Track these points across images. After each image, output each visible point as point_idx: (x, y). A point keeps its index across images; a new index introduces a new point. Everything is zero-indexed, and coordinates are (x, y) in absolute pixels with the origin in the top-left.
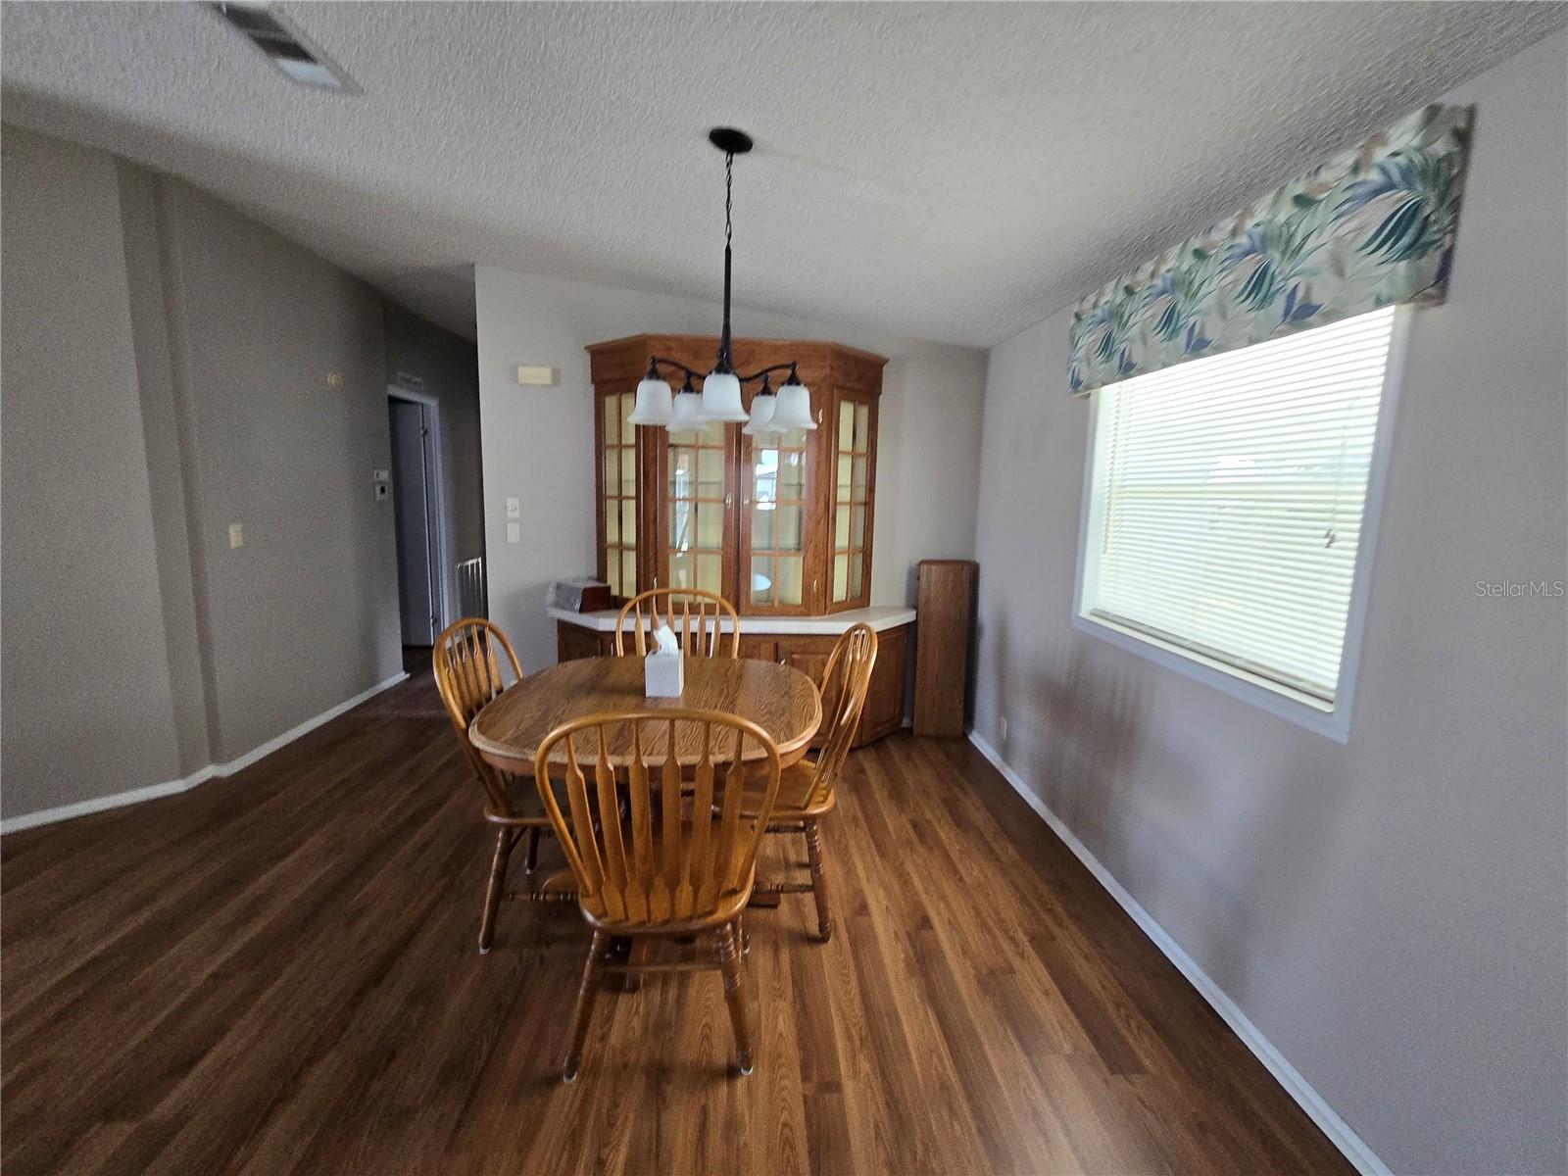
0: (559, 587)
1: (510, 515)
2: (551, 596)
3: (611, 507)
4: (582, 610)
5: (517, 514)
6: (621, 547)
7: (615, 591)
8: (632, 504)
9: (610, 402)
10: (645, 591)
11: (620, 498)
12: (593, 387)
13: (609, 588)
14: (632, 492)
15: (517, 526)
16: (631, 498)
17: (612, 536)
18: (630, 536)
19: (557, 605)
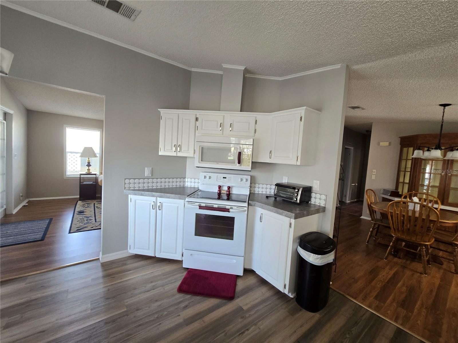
0: (384, 190)
1: (373, 173)
2: (382, 192)
3: (402, 174)
4: (390, 196)
5: (375, 173)
6: (404, 183)
7: (400, 193)
8: (409, 173)
9: (405, 149)
10: (410, 192)
11: (405, 171)
12: (400, 146)
13: (399, 192)
14: (409, 170)
15: (375, 176)
16: (409, 171)
17: (401, 180)
18: (407, 180)
19: (383, 194)
